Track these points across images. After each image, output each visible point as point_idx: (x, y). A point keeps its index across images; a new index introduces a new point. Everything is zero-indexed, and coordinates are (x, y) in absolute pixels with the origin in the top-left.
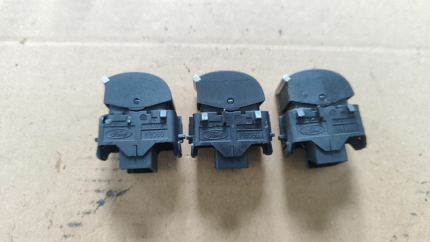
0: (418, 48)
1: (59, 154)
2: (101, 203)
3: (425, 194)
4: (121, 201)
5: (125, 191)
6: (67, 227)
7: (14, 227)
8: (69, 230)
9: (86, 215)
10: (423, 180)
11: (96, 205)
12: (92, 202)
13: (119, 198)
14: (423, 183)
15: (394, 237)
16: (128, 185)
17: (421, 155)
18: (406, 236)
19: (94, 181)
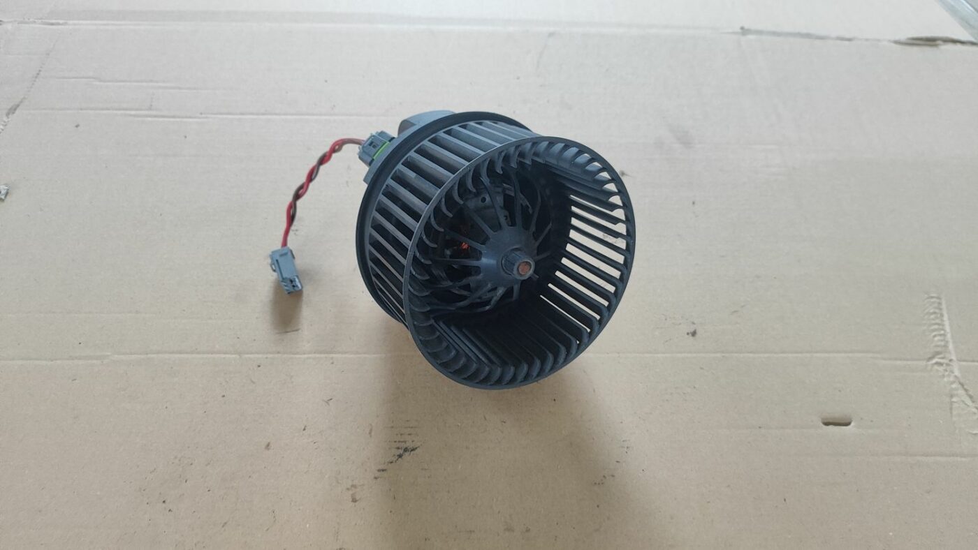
0: (619, 353)
1: (371, 425)
2: (400, 456)
3: (625, 449)
4: (413, 454)
5: (416, 448)
6: (377, 472)
7: (340, 472)
8: (378, 474)
9: (390, 465)
10: (624, 439)
11: (397, 458)
12: (394, 455)
13: (412, 452)
14: (624, 441)
15: (604, 476)
16: (419, 444)
17: (622, 422)
18: (613, 476)
19: (395, 442)
